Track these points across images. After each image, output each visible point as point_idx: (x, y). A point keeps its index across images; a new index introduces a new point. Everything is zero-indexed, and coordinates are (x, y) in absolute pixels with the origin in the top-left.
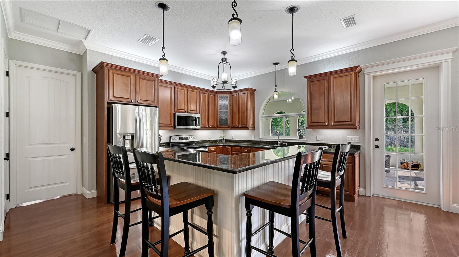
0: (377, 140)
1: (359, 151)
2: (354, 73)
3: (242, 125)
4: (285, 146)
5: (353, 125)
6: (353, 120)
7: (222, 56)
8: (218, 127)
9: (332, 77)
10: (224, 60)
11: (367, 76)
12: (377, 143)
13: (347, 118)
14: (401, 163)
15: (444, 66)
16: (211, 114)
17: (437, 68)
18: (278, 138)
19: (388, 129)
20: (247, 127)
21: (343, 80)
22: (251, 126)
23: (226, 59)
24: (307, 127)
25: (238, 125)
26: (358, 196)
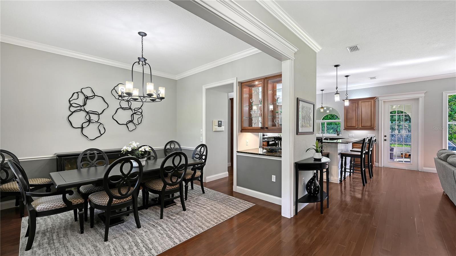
0: (385, 136)
1: (376, 142)
2: (373, 100)
5: (373, 128)
9: (360, 102)
11: (380, 101)
12: (385, 138)
13: (369, 124)
15: (420, 99)
17: (418, 99)
18: (322, 136)
19: (392, 129)
24: (344, 129)
26: (375, 167)
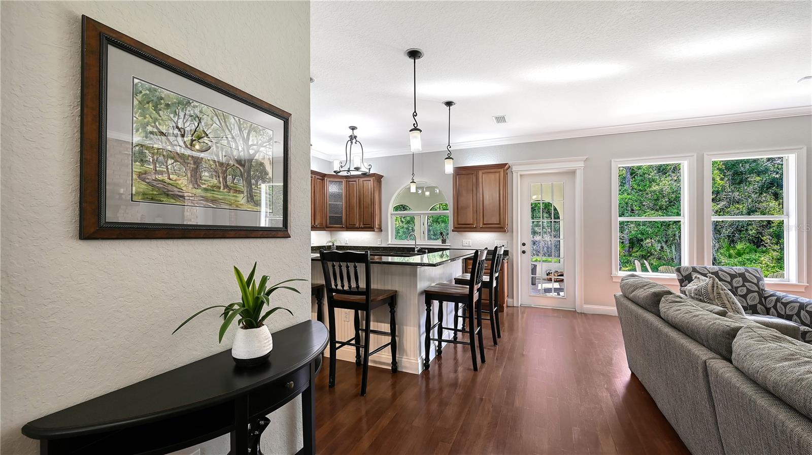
0: (524, 245)
1: (508, 257)
2: (502, 170)
3: (363, 225)
4: (425, 253)
5: (502, 228)
6: (502, 223)
7: (350, 132)
8: (327, 227)
9: (480, 172)
10: (352, 138)
11: (514, 174)
12: (524, 248)
13: (495, 220)
14: (547, 274)
15: (578, 173)
16: (318, 208)
17: (573, 173)
18: (414, 244)
19: (534, 233)
20: (372, 228)
21: (492, 176)
22: (377, 226)
23: (355, 137)
24: (453, 229)
25: (357, 225)
26: (507, 306)
